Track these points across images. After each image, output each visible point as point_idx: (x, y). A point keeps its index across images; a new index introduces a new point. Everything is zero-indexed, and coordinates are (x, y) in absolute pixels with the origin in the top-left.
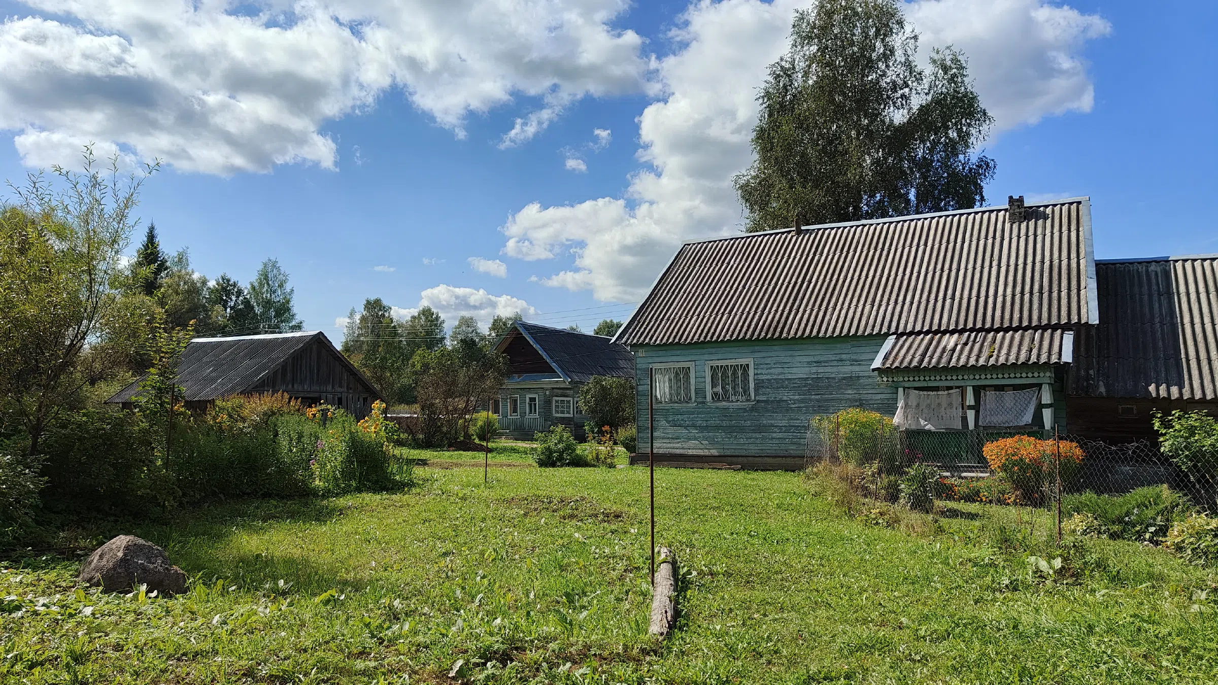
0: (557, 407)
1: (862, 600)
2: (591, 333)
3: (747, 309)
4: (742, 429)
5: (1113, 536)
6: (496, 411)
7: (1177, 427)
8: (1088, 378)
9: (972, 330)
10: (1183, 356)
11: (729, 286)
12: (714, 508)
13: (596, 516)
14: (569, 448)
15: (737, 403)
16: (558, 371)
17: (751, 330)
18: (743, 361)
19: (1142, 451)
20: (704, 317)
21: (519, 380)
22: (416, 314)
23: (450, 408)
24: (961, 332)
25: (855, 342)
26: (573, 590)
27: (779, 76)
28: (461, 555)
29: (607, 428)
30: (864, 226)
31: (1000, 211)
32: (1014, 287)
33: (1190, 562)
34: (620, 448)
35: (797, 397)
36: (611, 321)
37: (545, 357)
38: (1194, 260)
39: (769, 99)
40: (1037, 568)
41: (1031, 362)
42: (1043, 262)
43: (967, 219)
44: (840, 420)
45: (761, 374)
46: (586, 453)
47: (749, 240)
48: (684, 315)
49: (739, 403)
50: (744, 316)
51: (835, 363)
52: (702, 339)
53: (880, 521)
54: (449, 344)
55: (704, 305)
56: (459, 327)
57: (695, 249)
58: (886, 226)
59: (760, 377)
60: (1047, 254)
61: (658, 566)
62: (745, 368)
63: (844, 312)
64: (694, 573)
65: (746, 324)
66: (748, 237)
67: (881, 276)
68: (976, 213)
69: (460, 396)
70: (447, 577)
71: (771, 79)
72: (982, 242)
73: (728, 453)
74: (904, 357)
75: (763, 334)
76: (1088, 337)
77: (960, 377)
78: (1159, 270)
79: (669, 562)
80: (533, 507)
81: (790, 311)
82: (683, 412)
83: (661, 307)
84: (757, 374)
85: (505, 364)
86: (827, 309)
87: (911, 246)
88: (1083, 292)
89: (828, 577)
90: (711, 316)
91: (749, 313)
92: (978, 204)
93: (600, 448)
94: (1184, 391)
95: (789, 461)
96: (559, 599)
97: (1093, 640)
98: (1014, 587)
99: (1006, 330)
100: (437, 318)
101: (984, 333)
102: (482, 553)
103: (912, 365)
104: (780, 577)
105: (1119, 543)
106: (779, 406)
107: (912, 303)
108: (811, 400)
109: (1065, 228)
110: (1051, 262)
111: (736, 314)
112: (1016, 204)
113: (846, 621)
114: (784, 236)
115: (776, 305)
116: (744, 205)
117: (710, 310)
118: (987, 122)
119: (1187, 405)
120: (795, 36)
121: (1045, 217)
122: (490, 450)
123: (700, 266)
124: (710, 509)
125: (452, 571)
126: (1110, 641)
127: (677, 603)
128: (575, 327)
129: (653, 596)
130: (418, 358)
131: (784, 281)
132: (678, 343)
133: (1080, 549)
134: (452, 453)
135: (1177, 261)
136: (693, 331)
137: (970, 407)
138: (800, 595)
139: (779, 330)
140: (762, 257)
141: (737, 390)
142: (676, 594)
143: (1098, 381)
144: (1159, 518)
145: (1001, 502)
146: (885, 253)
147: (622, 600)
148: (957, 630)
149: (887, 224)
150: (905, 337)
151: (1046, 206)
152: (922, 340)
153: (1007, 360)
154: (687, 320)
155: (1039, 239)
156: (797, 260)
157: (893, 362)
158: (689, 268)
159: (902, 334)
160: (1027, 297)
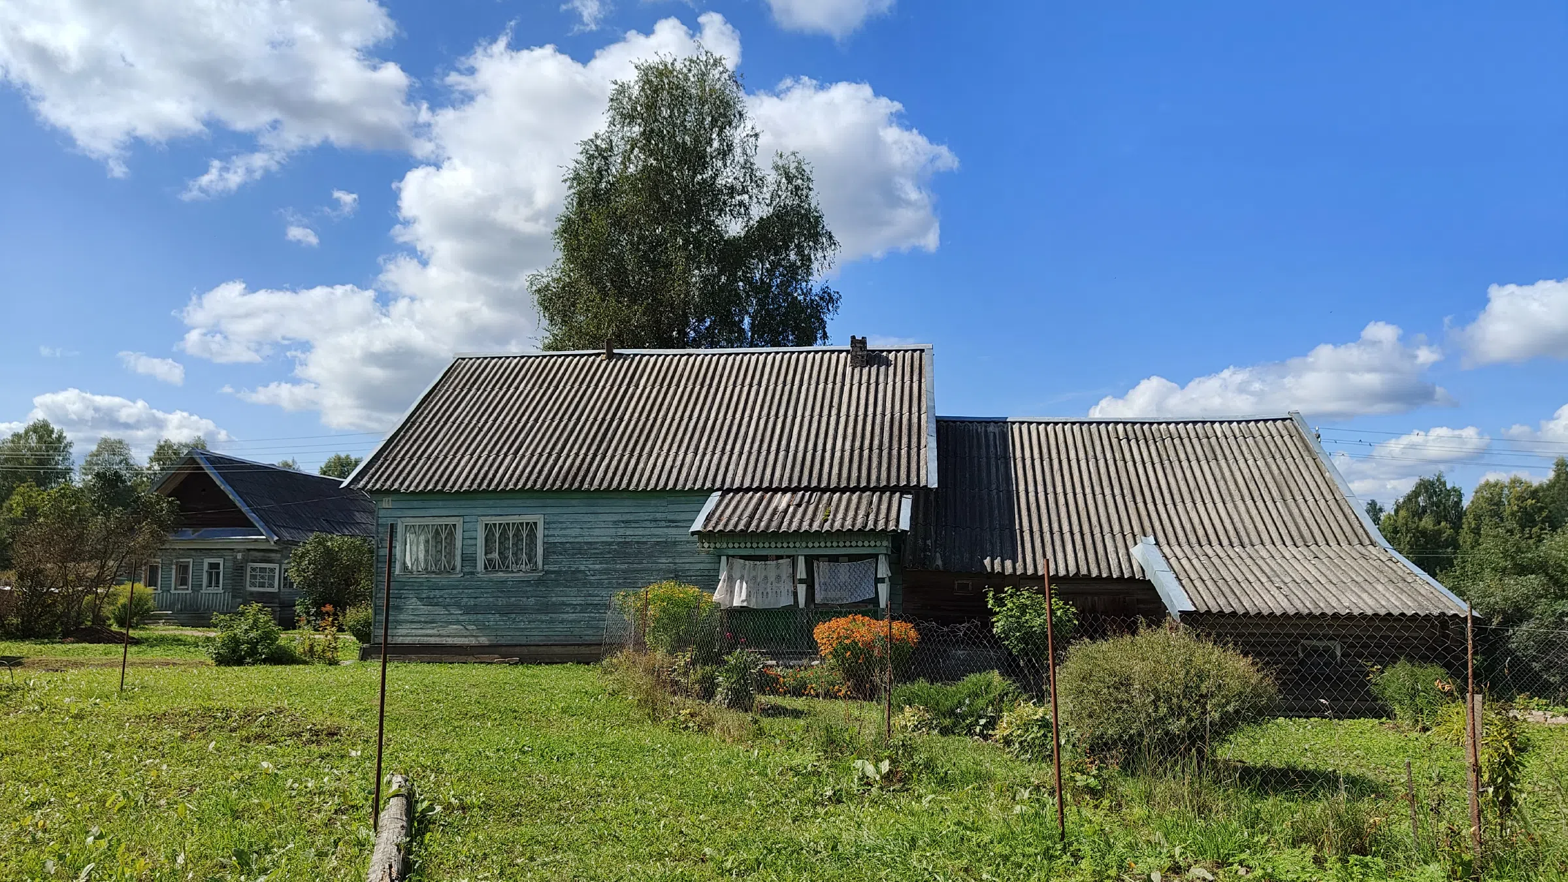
0: (253, 577)
1: (659, 828)
2: (315, 472)
3: (539, 450)
4: (523, 610)
5: (944, 731)
6: (151, 582)
7: (1010, 605)
8: (925, 548)
9: (806, 489)
10: (1017, 527)
11: (516, 419)
12: (476, 717)
13: (299, 735)
14: (268, 637)
15: (520, 572)
16: (259, 525)
17: (542, 477)
18: (530, 519)
19: (973, 632)
20: (480, 457)
21: (193, 537)
22: (22, 431)
23: (71, 577)
24: (795, 491)
25: (672, 498)
26: (251, 845)
27: (592, 156)
28: (63, 805)
29: (329, 608)
30: (690, 355)
31: (840, 352)
32: (853, 441)
33: (1017, 757)
34: (348, 637)
35: (597, 567)
36: (348, 457)
37: (238, 505)
38: (1030, 423)
39: (579, 184)
40: (864, 773)
41: (867, 529)
42: (883, 415)
43: (806, 358)
44: (650, 596)
45: (554, 536)
46: (294, 644)
47: (545, 360)
48: (452, 453)
49: (521, 574)
50: (535, 459)
51: (648, 524)
52: (475, 486)
53: (690, 725)
54: (78, 480)
55: (481, 441)
56: (98, 454)
57: (472, 366)
58: (715, 359)
59: (551, 540)
60: (889, 405)
61: (385, 802)
62: (532, 527)
63: (661, 460)
64: (438, 808)
65: (537, 470)
66: (545, 357)
67: (708, 418)
68: (817, 352)
69: (90, 559)
70: (35, 841)
71: (583, 158)
72: (821, 386)
73: (502, 641)
74: (729, 519)
75: (558, 483)
76: (927, 500)
77: (791, 545)
78: (997, 431)
79: (402, 795)
80: (197, 726)
81: (595, 455)
82: (443, 585)
83: (420, 441)
84: (548, 536)
85: (172, 512)
86: (640, 455)
87: (743, 385)
88: (923, 451)
89: (620, 801)
90: (489, 456)
91: (541, 455)
92: (819, 341)
93: (317, 637)
94: (1017, 565)
95: (583, 650)
96: (224, 861)
97: (915, 854)
98: (837, 799)
99: (843, 491)
100: (60, 438)
101: (819, 493)
102: (102, 801)
103: (739, 529)
104: (557, 805)
105: (951, 739)
106: (574, 578)
107: (741, 453)
108: (615, 571)
109: (907, 378)
110: (892, 415)
111: (523, 456)
112: (858, 345)
113: (637, 858)
114: (591, 359)
115: (577, 446)
116: (542, 314)
117: (489, 448)
118: (833, 247)
119: (1020, 581)
120: (611, 113)
121: (888, 365)
122: (137, 642)
123: (478, 390)
124: (471, 718)
125: (45, 831)
126: (933, 855)
127: (409, 852)
128: (290, 462)
129: (373, 845)
130: (18, 498)
131: (588, 416)
132: (440, 491)
133: (909, 749)
134: (70, 646)
135: (1014, 423)
136: (463, 475)
137: (801, 581)
138: (581, 828)
139: (579, 478)
140: (562, 384)
141: (519, 556)
142: (408, 839)
143: (936, 552)
144: (990, 708)
145: (830, 695)
146: (713, 390)
147: (326, 855)
148: (769, 858)
149: (717, 356)
150: (731, 494)
151: (890, 351)
152: (751, 498)
153: (842, 526)
154: (456, 460)
155: (881, 387)
156: (606, 391)
157: (717, 524)
158: (462, 390)
159: (729, 490)
160: (866, 453)
